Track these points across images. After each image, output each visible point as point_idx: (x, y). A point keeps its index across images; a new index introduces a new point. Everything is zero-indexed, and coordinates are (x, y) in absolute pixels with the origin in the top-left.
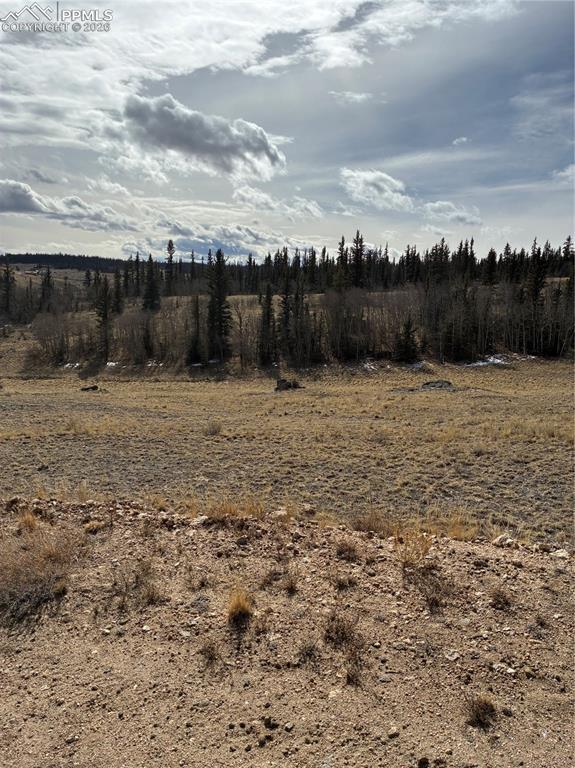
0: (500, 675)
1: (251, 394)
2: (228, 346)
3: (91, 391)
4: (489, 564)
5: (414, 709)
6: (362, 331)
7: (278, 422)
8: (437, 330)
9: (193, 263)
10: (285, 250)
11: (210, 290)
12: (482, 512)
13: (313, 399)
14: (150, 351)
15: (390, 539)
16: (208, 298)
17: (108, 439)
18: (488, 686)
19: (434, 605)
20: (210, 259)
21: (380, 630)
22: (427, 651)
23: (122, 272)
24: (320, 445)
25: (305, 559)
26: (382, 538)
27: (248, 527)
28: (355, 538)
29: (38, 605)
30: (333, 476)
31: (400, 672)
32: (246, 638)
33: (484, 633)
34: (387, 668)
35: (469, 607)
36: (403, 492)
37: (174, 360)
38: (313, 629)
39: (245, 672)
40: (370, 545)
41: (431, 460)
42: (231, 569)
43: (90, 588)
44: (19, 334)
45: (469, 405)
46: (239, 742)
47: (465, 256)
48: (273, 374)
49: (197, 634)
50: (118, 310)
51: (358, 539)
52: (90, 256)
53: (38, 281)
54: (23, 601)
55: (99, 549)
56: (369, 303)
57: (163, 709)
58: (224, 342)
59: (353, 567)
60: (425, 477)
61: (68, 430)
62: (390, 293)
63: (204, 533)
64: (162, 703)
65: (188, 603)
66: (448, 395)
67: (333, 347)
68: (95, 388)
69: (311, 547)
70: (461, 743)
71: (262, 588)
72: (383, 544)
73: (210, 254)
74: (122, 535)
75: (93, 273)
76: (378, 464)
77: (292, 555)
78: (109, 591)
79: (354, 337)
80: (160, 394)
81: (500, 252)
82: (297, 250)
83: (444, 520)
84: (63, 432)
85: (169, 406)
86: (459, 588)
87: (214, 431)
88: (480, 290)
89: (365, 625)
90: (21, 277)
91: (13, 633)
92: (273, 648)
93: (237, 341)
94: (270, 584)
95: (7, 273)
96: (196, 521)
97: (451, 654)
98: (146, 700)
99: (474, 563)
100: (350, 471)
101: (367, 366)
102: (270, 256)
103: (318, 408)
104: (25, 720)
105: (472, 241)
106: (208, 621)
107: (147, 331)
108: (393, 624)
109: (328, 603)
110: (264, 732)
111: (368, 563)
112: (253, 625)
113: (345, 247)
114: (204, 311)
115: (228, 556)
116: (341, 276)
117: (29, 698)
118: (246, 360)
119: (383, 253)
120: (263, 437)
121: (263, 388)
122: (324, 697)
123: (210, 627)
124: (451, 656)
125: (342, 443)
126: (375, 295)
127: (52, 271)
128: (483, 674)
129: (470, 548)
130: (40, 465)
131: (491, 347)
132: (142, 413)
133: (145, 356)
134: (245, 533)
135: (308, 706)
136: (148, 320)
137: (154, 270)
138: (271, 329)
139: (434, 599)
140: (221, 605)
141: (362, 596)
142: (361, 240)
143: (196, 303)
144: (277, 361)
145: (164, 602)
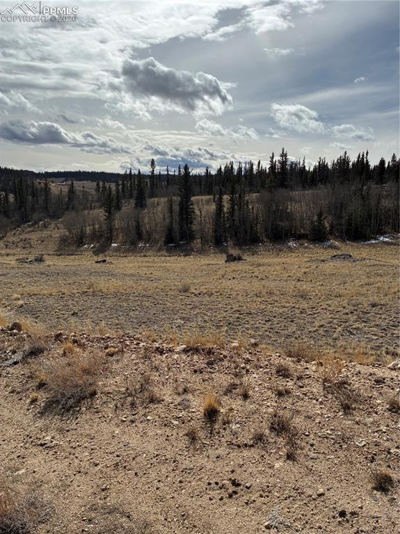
0: (395, 457)
1: (209, 265)
2: (193, 231)
3: (102, 263)
4: (385, 381)
5: (335, 478)
6: (287, 219)
7: (229, 283)
8: (341, 218)
9: (168, 174)
10: (232, 163)
11: (180, 193)
12: (378, 346)
13: (252, 268)
14: (140, 236)
15: (313, 363)
16: (179, 199)
17: (115, 295)
18: (387, 464)
19: (347, 409)
20: (180, 171)
21: (309, 424)
22: (343, 439)
23: (120, 182)
24: (259, 299)
25: (254, 375)
26: (307, 362)
27: (213, 353)
28: (288, 362)
29: (79, 401)
30: (270, 321)
31: (324, 453)
32: (216, 427)
33: (384, 429)
34: (314, 449)
35: (372, 410)
36: (320, 332)
37: (156, 242)
38: (262, 422)
39: (217, 449)
40: (299, 367)
41: (339, 309)
42: (204, 381)
43: (112, 391)
44: (54, 226)
45: (365, 271)
46: (216, 494)
47: (362, 164)
48: (223, 251)
49: (183, 423)
50: (118, 208)
51: (290, 363)
52: (99, 171)
53: (66, 189)
54: (70, 398)
55: (115, 366)
56: (291, 199)
57: (164, 471)
58: (190, 229)
59: (288, 382)
60: (335, 321)
61: (88, 289)
62: (306, 192)
63: (184, 357)
64: (162, 467)
65: (176, 403)
66: (350, 264)
67: (266, 231)
68: (104, 261)
69: (258, 367)
70: (368, 501)
71: (225, 394)
72: (308, 366)
73: (179, 168)
74: (130, 357)
75: (101, 183)
76: (301, 313)
77: (245, 373)
78: (124, 394)
79: (281, 224)
80: (147, 264)
81: (388, 160)
82: (240, 163)
83: (351, 351)
84: (86, 290)
85: (154, 273)
86: (363, 397)
87: (186, 290)
88: (373, 188)
89: (297, 420)
90: (55, 188)
91: (64, 419)
92: (235, 434)
93: (199, 228)
94: (231, 391)
95: (46, 184)
96: (178, 349)
97: (361, 442)
98: (152, 464)
99: (375, 381)
100: (281, 317)
101: (290, 244)
102: (221, 168)
103: (256, 274)
104: (75, 475)
105: (367, 152)
106: (190, 415)
107: (138, 222)
108: (317, 421)
109: (271, 405)
110: (231, 489)
111: (298, 379)
112: (220, 418)
113: (274, 160)
114: (176, 208)
115: (201, 372)
116: (271, 180)
117: (76, 461)
118: (205, 241)
119: (301, 163)
120: (219, 294)
121: (216, 260)
122: (272, 467)
123: (191, 419)
124: (360, 443)
125: (275, 298)
126: (296, 194)
127: (75, 182)
128: (383, 456)
129: (371, 370)
130: (73, 312)
131: (381, 229)
132: (137, 277)
133: (137, 239)
134: (212, 357)
135: (260, 472)
136: (139, 215)
137: (142, 180)
138: (222, 220)
139: (346, 404)
140: (198, 405)
141: (295, 401)
142: (286, 154)
143: (171, 202)
144: (226, 241)
145: (160, 401)
